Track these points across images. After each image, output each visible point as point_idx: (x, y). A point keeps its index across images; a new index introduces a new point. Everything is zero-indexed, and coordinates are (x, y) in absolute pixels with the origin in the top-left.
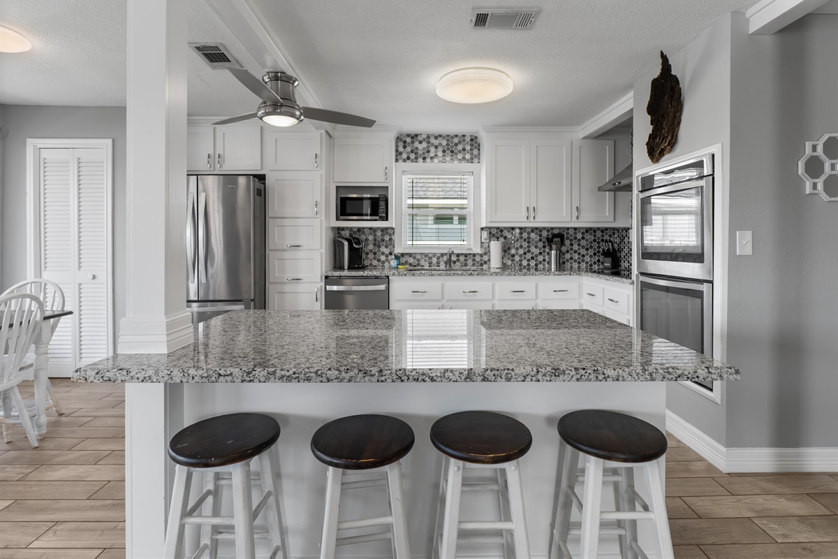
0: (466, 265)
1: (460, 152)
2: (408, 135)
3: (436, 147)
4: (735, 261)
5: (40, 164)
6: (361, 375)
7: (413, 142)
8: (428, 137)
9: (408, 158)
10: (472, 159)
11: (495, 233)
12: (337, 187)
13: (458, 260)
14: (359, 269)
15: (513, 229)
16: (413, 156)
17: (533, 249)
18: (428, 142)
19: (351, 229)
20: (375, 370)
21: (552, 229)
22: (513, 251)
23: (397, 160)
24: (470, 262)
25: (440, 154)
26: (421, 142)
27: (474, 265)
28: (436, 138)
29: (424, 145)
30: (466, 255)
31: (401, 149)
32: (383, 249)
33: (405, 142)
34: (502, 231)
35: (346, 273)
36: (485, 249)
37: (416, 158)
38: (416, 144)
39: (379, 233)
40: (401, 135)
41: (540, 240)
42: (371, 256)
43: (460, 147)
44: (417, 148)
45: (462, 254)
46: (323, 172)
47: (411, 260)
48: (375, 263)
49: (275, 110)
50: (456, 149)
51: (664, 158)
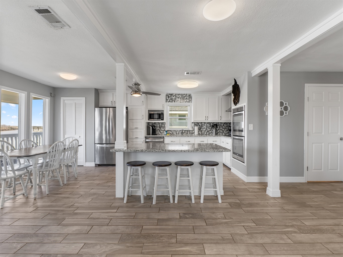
0: (187, 134)
1: (185, 99)
2: (170, 94)
3: (178, 98)
4: (249, 131)
5: (65, 104)
6: (162, 151)
7: (171, 96)
8: (176, 95)
9: (170, 101)
10: (189, 101)
11: (196, 124)
12: (148, 110)
13: (185, 132)
14: (155, 135)
15: (202, 123)
16: (171, 100)
17: (208, 129)
18: (176, 96)
19: (152, 123)
20: (164, 150)
21: (214, 123)
22: (202, 130)
23: (166, 102)
24: (189, 133)
25: (179, 100)
26: (173, 96)
27: (190, 134)
28: (178, 95)
29: (175, 97)
30: (187, 131)
31: (167, 98)
32: (162, 129)
33: (169, 96)
34: (198, 123)
35: (151, 136)
36: (193, 129)
37: (172, 101)
38: (172, 97)
39: (161, 124)
40: (167, 94)
41: (210, 126)
42: (158, 131)
43: (185, 98)
44: (172, 98)
45: (186, 130)
46: (145, 106)
47: (170, 132)
48: (159, 133)
49: (136, 93)
50: (184, 98)
51: (237, 105)
